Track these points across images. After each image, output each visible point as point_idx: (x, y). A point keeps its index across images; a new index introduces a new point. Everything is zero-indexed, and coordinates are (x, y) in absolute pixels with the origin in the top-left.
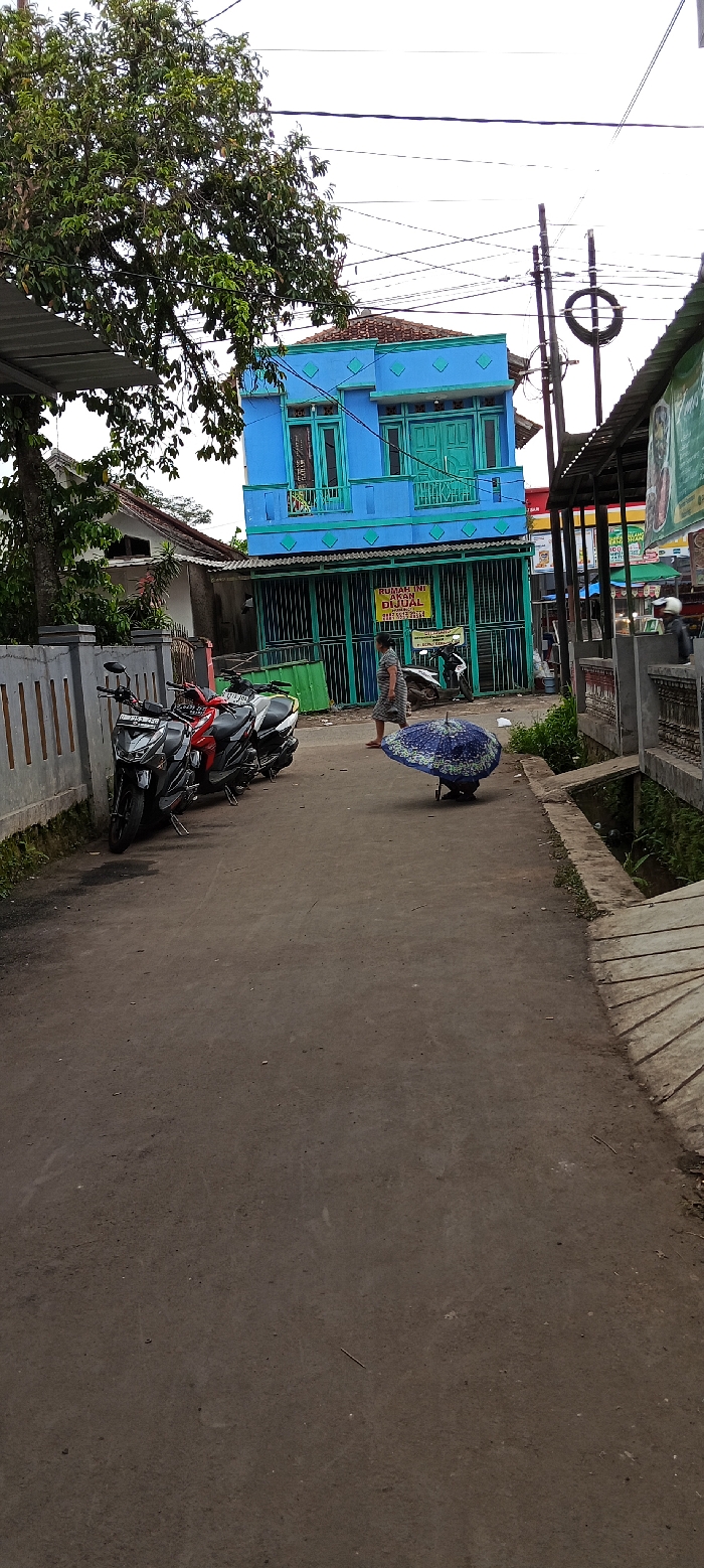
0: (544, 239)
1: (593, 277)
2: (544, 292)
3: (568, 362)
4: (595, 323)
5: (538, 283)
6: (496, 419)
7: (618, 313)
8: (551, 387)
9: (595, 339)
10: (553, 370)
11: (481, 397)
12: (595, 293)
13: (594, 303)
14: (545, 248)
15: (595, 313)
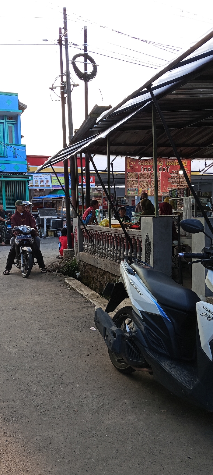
0: (65, 24)
5: (61, 45)
6: (13, 126)
7: (95, 67)
11: (7, 116)
14: (66, 29)
15: (86, 65)
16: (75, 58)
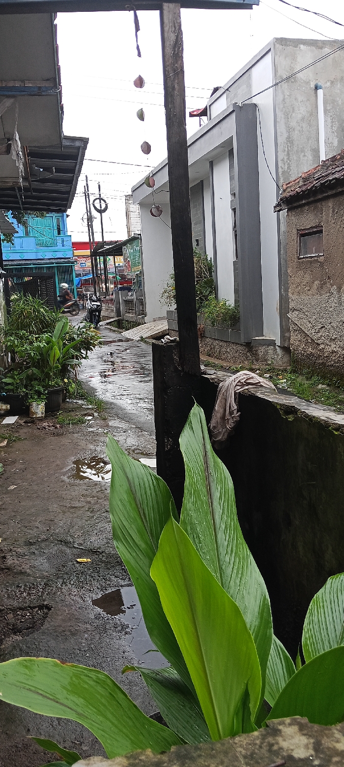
0: (87, 184)
1: (100, 195)
2: (87, 198)
3: (94, 218)
4: (101, 208)
5: (86, 196)
6: (60, 218)
7: (107, 205)
8: (90, 224)
9: (101, 212)
10: (90, 219)
12: (100, 199)
13: (100, 202)
14: (88, 187)
15: (101, 205)
16: (94, 201)
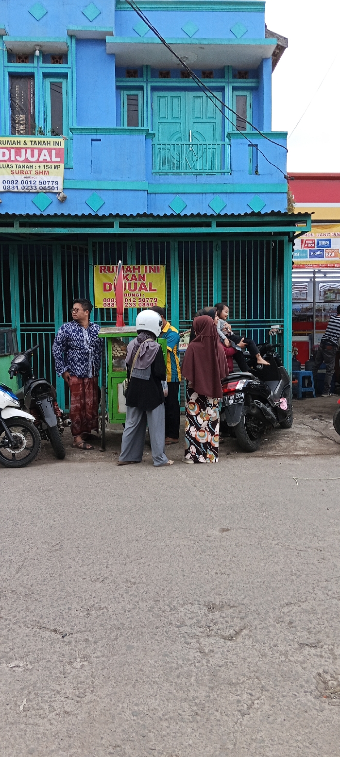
6: (249, 96)
11: (234, 70)
